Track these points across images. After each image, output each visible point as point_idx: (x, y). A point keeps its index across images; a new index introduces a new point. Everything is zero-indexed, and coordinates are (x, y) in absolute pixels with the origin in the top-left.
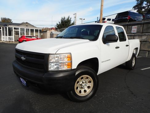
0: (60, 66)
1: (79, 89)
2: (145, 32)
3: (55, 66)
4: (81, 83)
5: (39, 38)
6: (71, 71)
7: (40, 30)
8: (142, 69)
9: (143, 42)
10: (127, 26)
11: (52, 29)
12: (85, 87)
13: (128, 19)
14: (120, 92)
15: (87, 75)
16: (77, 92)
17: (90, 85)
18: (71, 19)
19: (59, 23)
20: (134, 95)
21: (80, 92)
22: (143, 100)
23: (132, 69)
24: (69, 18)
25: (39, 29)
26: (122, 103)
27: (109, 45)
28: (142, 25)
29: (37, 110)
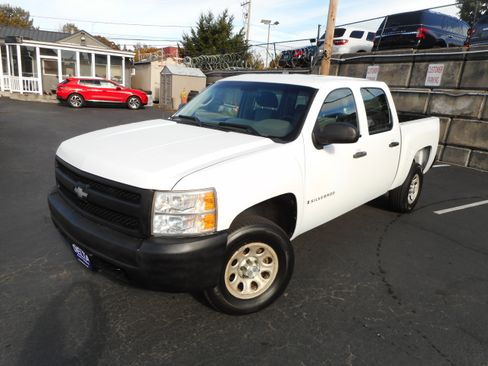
0: (185, 223)
1: (237, 280)
2: (467, 85)
3: (172, 224)
4: (244, 263)
5: (123, 85)
6: (216, 238)
7: (127, 59)
8: (439, 212)
9: (459, 117)
10: (414, 62)
11: (168, 51)
12: (254, 274)
13: (418, 39)
14: (355, 287)
15: (262, 242)
16: (231, 287)
17: (270, 270)
18: (231, 20)
19: (193, 32)
20: (395, 297)
21: (241, 287)
22: (414, 312)
23: (406, 211)
24: (225, 16)
25: (124, 56)
26: (354, 319)
27: (332, 151)
28: (462, 62)
29: (120, 333)
